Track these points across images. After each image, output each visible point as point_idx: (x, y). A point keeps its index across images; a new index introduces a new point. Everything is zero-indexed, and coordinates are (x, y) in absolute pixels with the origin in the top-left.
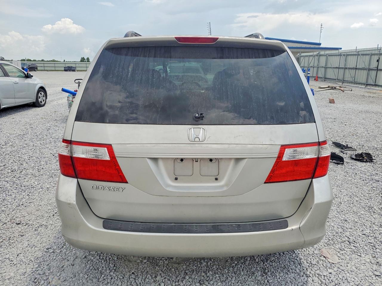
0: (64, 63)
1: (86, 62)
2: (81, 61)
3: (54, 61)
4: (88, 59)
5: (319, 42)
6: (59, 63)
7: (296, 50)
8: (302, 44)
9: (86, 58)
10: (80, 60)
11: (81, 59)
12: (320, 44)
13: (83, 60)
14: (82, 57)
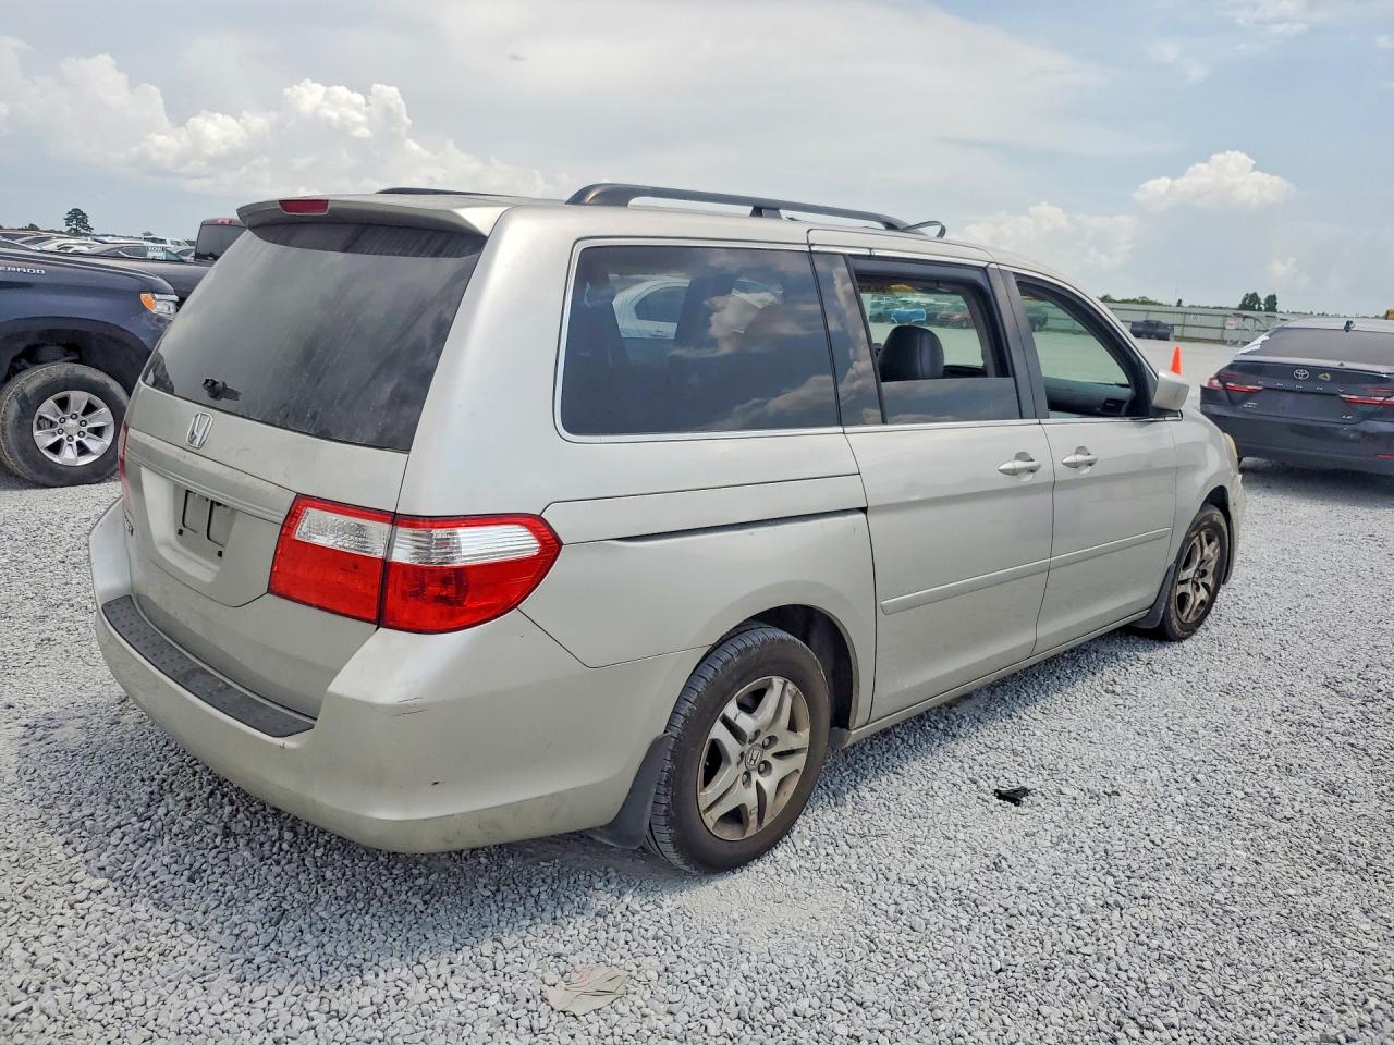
0: (1179, 309)
1: (1260, 309)
2: (1243, 307)
3: (1145, 302)
4: (1272, 300)
6: (1164, 309)
9: (1263, 297)
10: (1237, 304)
11: (1245, 299)
13: (1250, 302)
14: (1251, 292)
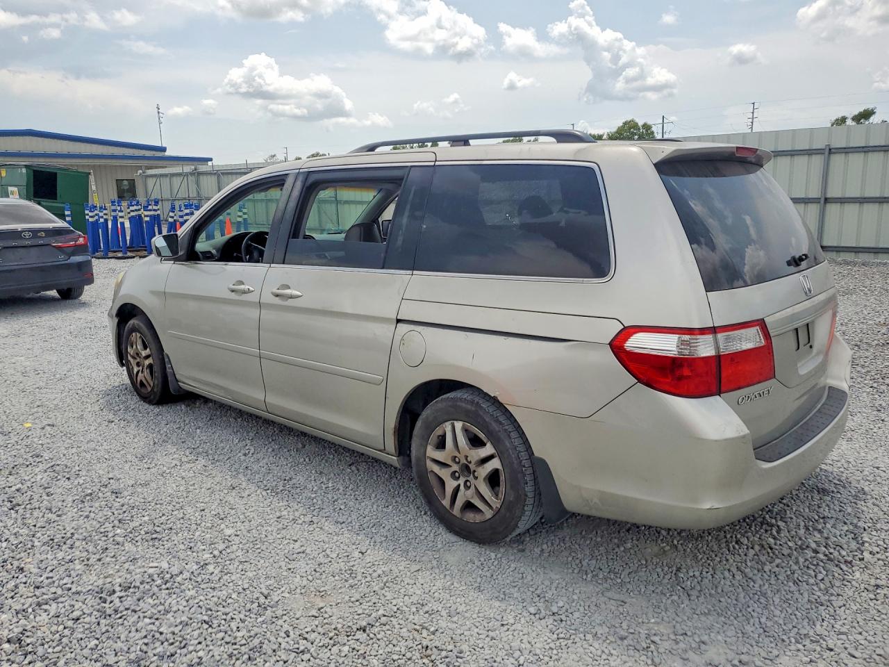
5: (158, 144)
7: (131, 161)
8: (124, 149)
12: (164, 149)
